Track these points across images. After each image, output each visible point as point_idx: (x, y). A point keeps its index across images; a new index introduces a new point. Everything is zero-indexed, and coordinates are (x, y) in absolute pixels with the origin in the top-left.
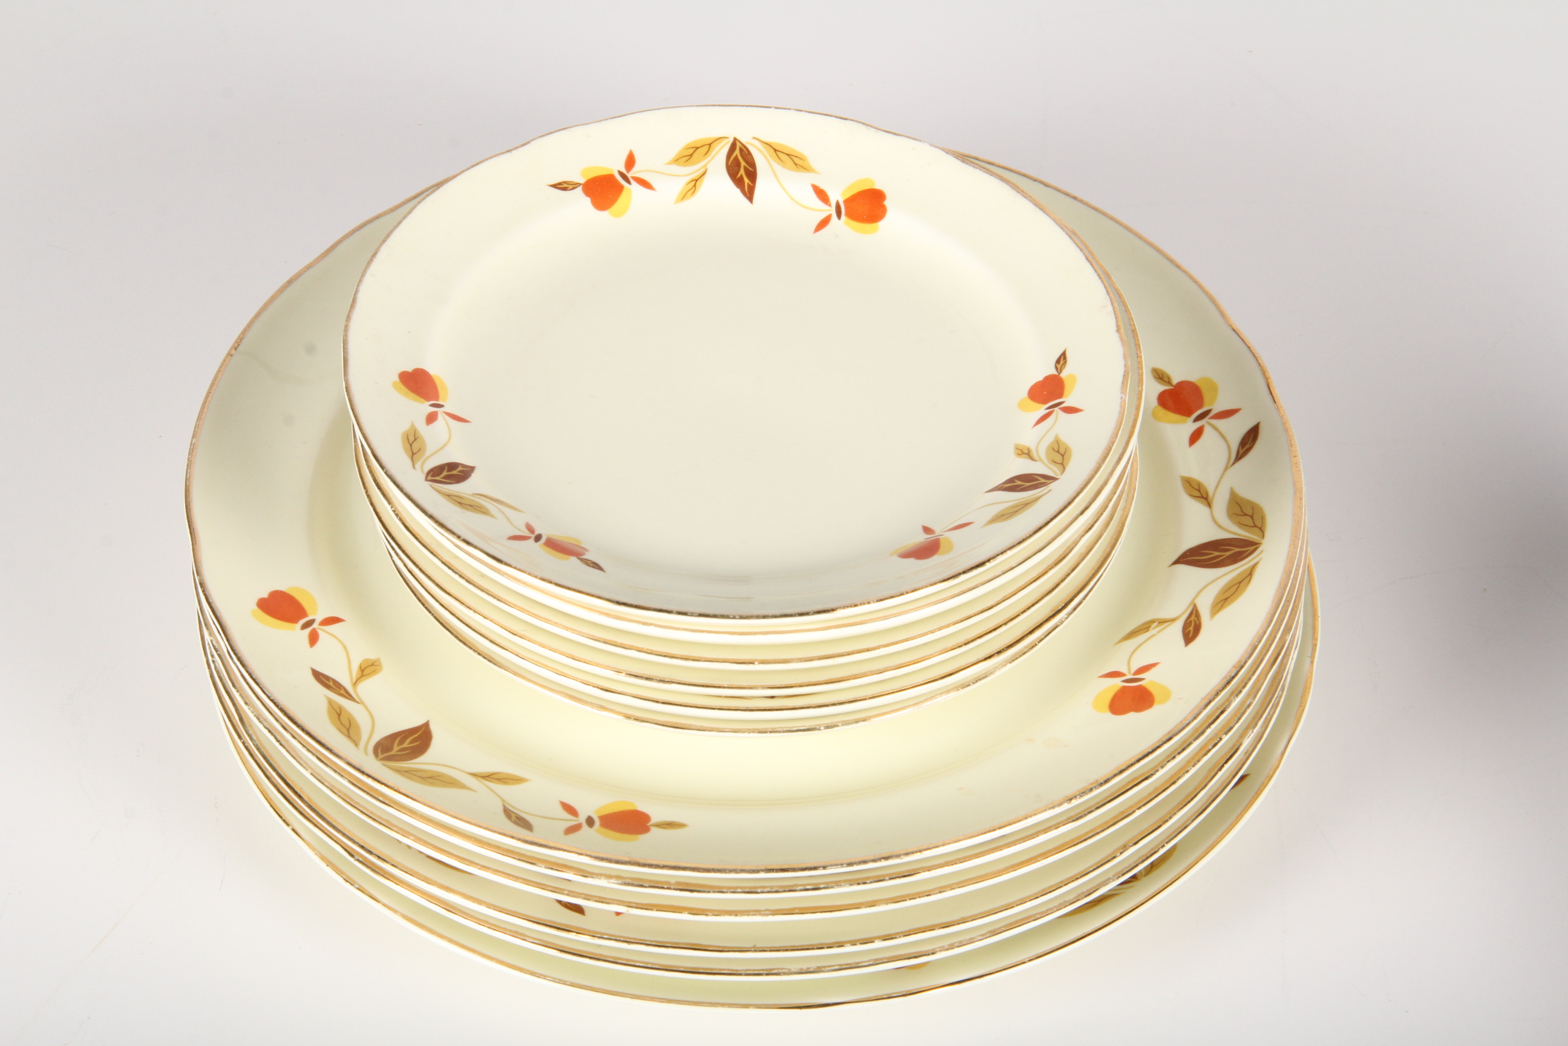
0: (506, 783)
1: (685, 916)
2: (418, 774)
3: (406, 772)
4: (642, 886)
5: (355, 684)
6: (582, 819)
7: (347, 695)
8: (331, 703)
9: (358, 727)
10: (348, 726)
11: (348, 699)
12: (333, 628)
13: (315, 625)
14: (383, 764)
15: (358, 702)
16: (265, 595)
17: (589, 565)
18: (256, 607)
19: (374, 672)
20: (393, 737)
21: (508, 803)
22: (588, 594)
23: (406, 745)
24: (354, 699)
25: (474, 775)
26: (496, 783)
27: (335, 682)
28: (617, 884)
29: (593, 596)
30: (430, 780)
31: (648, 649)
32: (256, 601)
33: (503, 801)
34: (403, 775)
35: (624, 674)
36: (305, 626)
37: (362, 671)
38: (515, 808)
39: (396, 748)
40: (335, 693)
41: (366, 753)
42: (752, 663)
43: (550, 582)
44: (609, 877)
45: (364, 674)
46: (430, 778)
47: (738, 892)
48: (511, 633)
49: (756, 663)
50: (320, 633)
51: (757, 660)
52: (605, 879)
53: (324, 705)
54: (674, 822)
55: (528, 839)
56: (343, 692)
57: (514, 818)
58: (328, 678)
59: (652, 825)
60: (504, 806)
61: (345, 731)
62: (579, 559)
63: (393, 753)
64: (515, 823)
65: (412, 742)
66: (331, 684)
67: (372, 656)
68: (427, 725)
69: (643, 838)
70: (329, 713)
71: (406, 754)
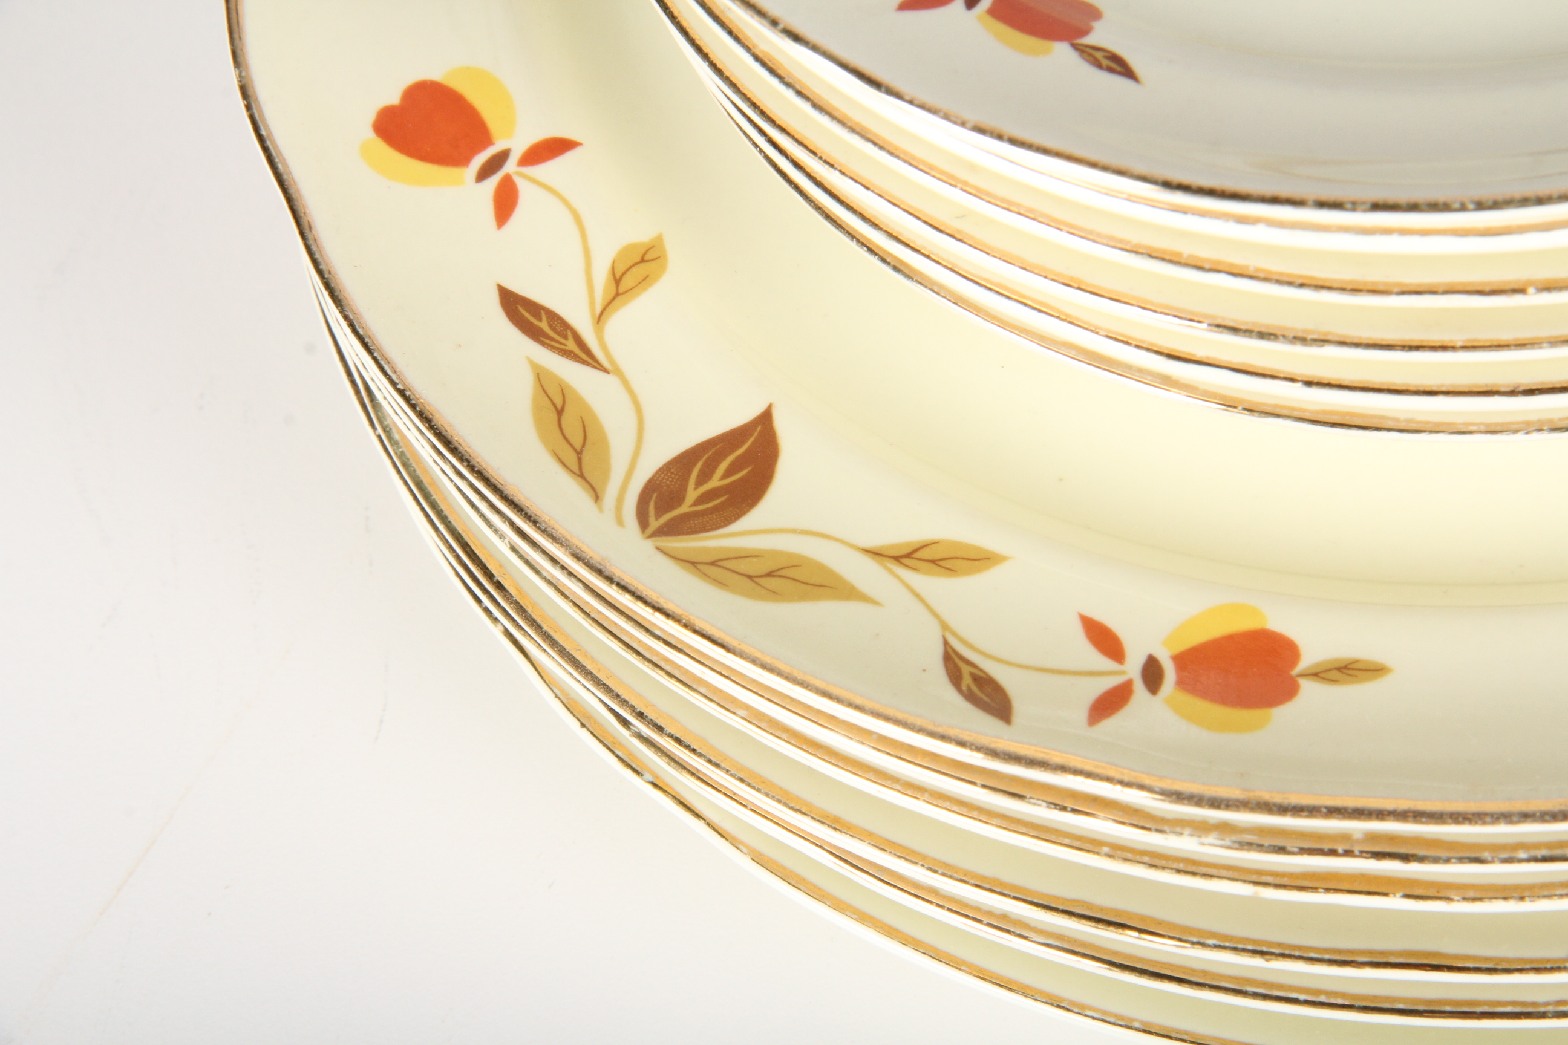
0: (952, 571)
1: (1396, 903)
2: (743, 566)
3: (713, 563)
4: (1282, 850)
5: (600, 319)
6: (1133, 667)
7: (583, 355)
8: (541, 377)
9: (603, 443)
10: (578, 443)
11: (583, 362)
12: (549, 170)
13: (510, 167)
14: (658, 549)
15: (606, 371)
16: (393, 97)
17: (1099, 65)
18: (370, 134)
19: (645, 281)
20: (684, 462)
21: (955, 635)
22: (1093, 165)
23: (715, 482)
24: (597, 361)
25: (875, 554)
26: (927, 573)
27: (554, 318)
28: (1221, 846)
29: (1105, 168)
30: (772, 583)
31: (1257, 270)
32: (371, 116)
33: (945, 626)
34: (705, 576)
35: (1204, 326)
36: (485, 173)
37: (618, 281)
38: (971, 647)
39: (692, 494)
40: (553, 348)
41: (620, 521)
42: (1521, 291)
43: (1000, 137)
44: (1201, 828)
45: (621, 290)
46: (769, 575)
47: (1520, 861)
48: (931, 225)
49: (1531, 290)
50: (522, 185)
51: (1531, 283)
52: (1191, 835)
53: (524, 388)
54: (1356, 661)
55: (1002, 745)
56: (571, 345)
57: (967, 681)
58: (535, 308)
59: (1303, 675)
60: (946, 643)
61: (571, 458)
62: (1075, 47)
63: (684, 508)
64: (970, 697)
65: (728, 473)
66: (544, 325)
67: (642, 235)
68: (765, 419)
69: (1283, 714)
70: (537, 410)
71: (715, 509)
